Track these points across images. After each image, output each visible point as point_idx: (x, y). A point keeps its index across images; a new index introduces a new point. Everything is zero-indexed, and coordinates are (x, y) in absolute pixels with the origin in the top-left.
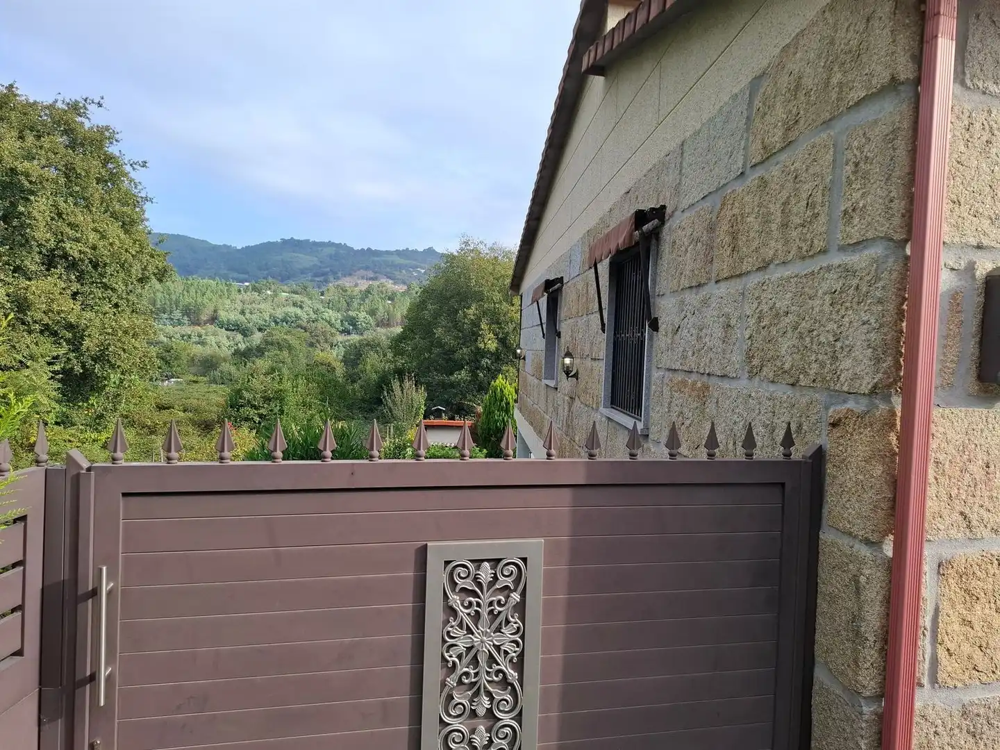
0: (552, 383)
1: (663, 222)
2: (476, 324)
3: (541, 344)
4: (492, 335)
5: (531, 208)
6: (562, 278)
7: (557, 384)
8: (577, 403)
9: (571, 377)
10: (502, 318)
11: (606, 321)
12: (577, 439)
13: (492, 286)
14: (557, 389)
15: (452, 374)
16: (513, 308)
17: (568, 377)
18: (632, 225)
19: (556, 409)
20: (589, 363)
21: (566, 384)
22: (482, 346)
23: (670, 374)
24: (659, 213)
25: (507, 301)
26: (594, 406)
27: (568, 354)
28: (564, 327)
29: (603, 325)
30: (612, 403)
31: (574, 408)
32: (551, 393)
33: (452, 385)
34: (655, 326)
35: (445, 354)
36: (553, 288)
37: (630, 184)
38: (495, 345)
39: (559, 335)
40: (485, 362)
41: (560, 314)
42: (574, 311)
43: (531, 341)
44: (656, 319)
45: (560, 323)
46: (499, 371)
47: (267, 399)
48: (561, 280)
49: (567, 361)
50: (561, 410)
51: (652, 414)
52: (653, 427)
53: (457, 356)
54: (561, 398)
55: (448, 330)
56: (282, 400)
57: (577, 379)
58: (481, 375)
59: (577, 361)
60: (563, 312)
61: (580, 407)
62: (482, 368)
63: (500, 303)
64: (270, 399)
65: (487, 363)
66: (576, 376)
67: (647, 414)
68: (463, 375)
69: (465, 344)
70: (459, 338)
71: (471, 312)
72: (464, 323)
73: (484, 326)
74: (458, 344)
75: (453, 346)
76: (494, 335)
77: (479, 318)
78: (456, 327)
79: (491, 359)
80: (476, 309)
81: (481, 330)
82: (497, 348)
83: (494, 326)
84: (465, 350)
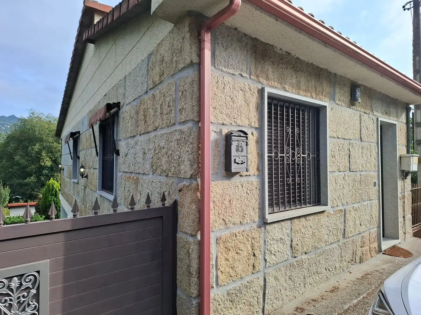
0: (76, 181)
1: (119, 109)
2: (39, 153)
3: (71, 162)
4: (48, 159)
5: (64, 99)
6: (79, 131)
7: (78, 181)
8: (87, 189)
9: (84, 177)
10: (54, 150)
11: (98, 151)
12: (88, 206)
13: (48, 134)
14: (78, 183)
15: (26, 179)
17: (82, 177)
18: (105, 110)
19: (78, 193)
20: (92, 170)
21: (83, 181)
22: (43, 164)
23: (124, 174)
24: (118, 105)
26: (95, 190)
27: (82, 167)
28: (81, 154)
29: (97, 153)
30: (102, 188)
31: (86, 192)
32: (76, 186)
33: (26, 185)
34: (118, 153)
35: (21, 169)
36: (75, 136)
37: (106, 92)
38: (50, 163)
39: (79, 158)
40: (45, 172)
41: (79, 148)
42: (85, 147)
43: (66, 162)
44: (118, 150)
45: (79, 152)
46: (51, 176)
48: (79, 132)
49: (82, 170)
50: (80, 193)
51: (118, 192)
52: (119, 197)
53: (29, 169)
54: (81, 187)
55: (22, 157)
57: (87, 178)
58: (43, 178)
59: (87, 170)
60: (80, 147)
61: (89, 191)
62: (43, 175)
63: (53, 143)
65: (46, 172)
66: (87, 177)
67: (116, 192)
68: (33, 179)
69: (33, 164)
70: (29, 161)
71: (37, 147)
72: (32, 153)
73: (44, 154)
74: (29, 163)
75: (26, 164)
76: (50, 159)
77: (41, 151)
78: (27, 155)
79: (48, 170)
80: (39, 146)
81: (42, 156)
82: (51, 165)
83: (50, 154)
84: (33, 166)
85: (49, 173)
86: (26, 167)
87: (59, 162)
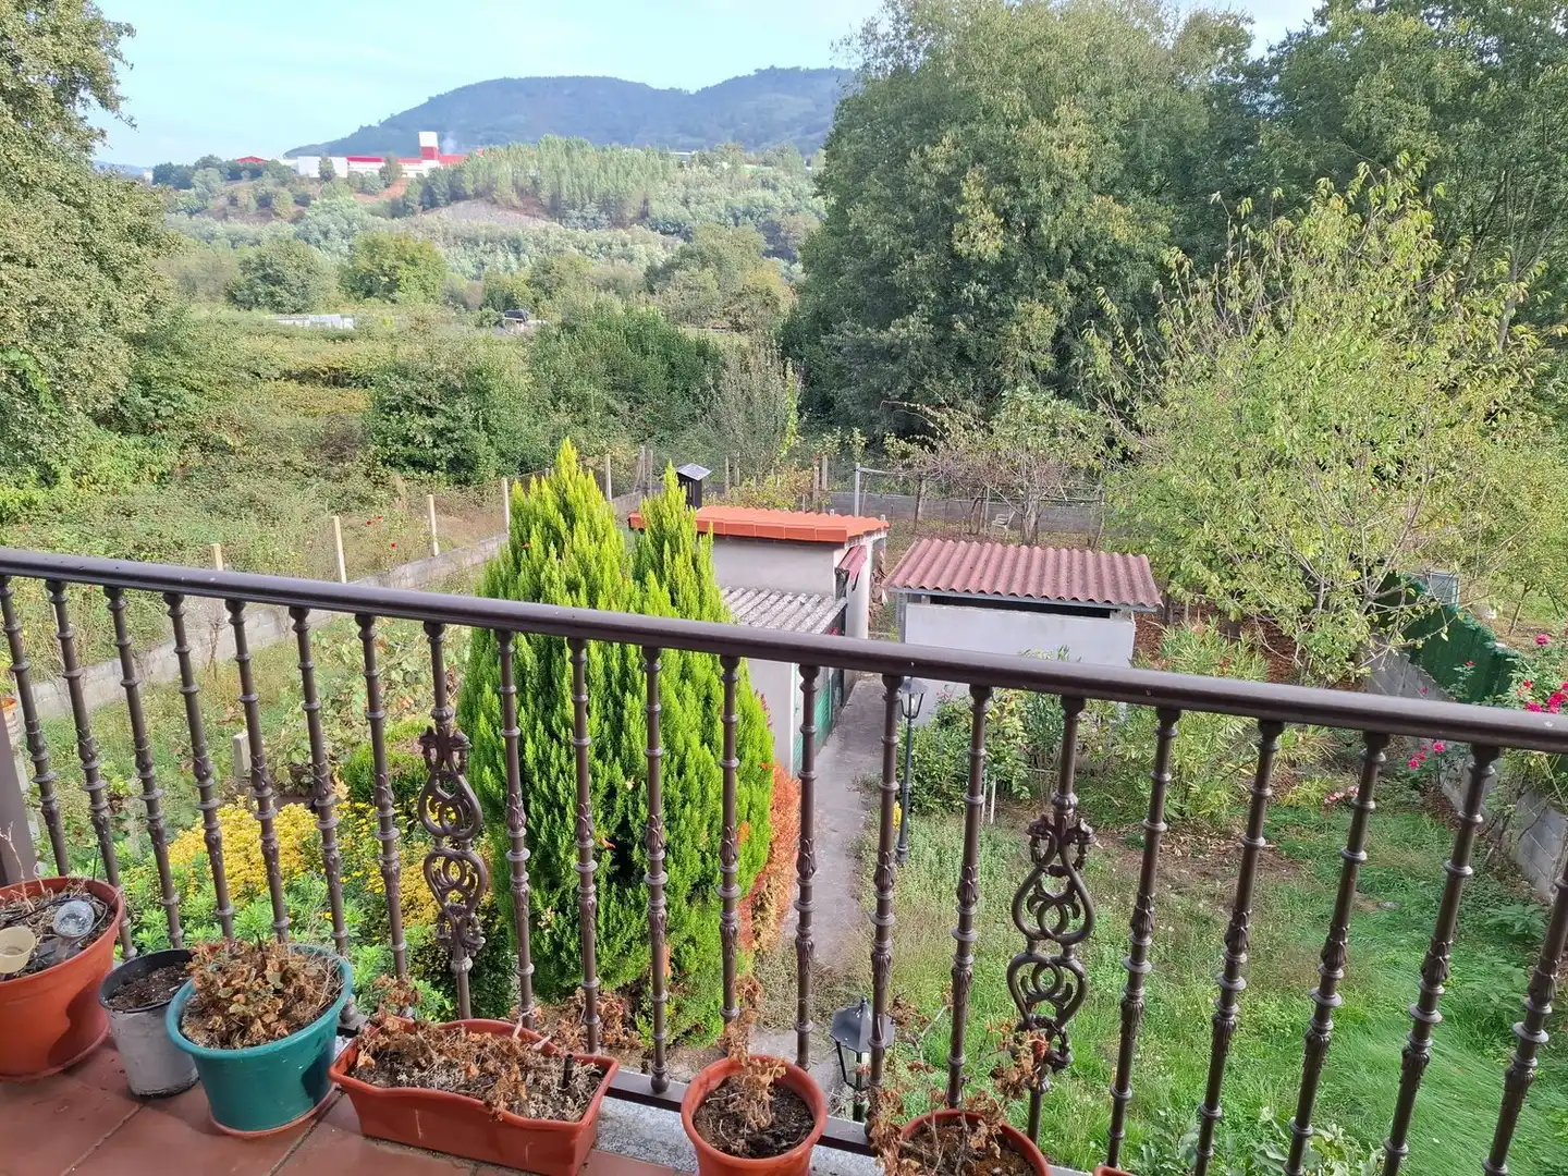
2: (949, 187)
4: (989, 217)
10: (1022, 164)
13: (1004, 72)
15: (884, 326)
16: (1053, 133)
22: (961, 247)
25: (1038, 115)
33: (891, 354)
35: (872, 273)
38: (999, 242)
40: (973, 290)
46: (1006, 314)
47: (450, 392)
53: (900, 276)
55: (885, 205)
56: (481, 392)
58: (960, 326)
62: (960, 307)
63: (1022, 123)
64: (455, 392)
65: (975, 294)
68: (912, 328)
69: (921, 246)
70: (907, 229)
71: (941, 154)
72: (922, 185)
73: (971, 190)
74: (905, 244)
75: (891, 249)
76: (998, 215)
77: (961, 171)
78: (902, 198)
79: (989, 283)
80: (956, 145)
81: (962, 201)
82: (1003, 253)
83: (1000, 190)
84: (921, 260)
85: (991, 297)
86: (888, 264)
87: (1045, 233)
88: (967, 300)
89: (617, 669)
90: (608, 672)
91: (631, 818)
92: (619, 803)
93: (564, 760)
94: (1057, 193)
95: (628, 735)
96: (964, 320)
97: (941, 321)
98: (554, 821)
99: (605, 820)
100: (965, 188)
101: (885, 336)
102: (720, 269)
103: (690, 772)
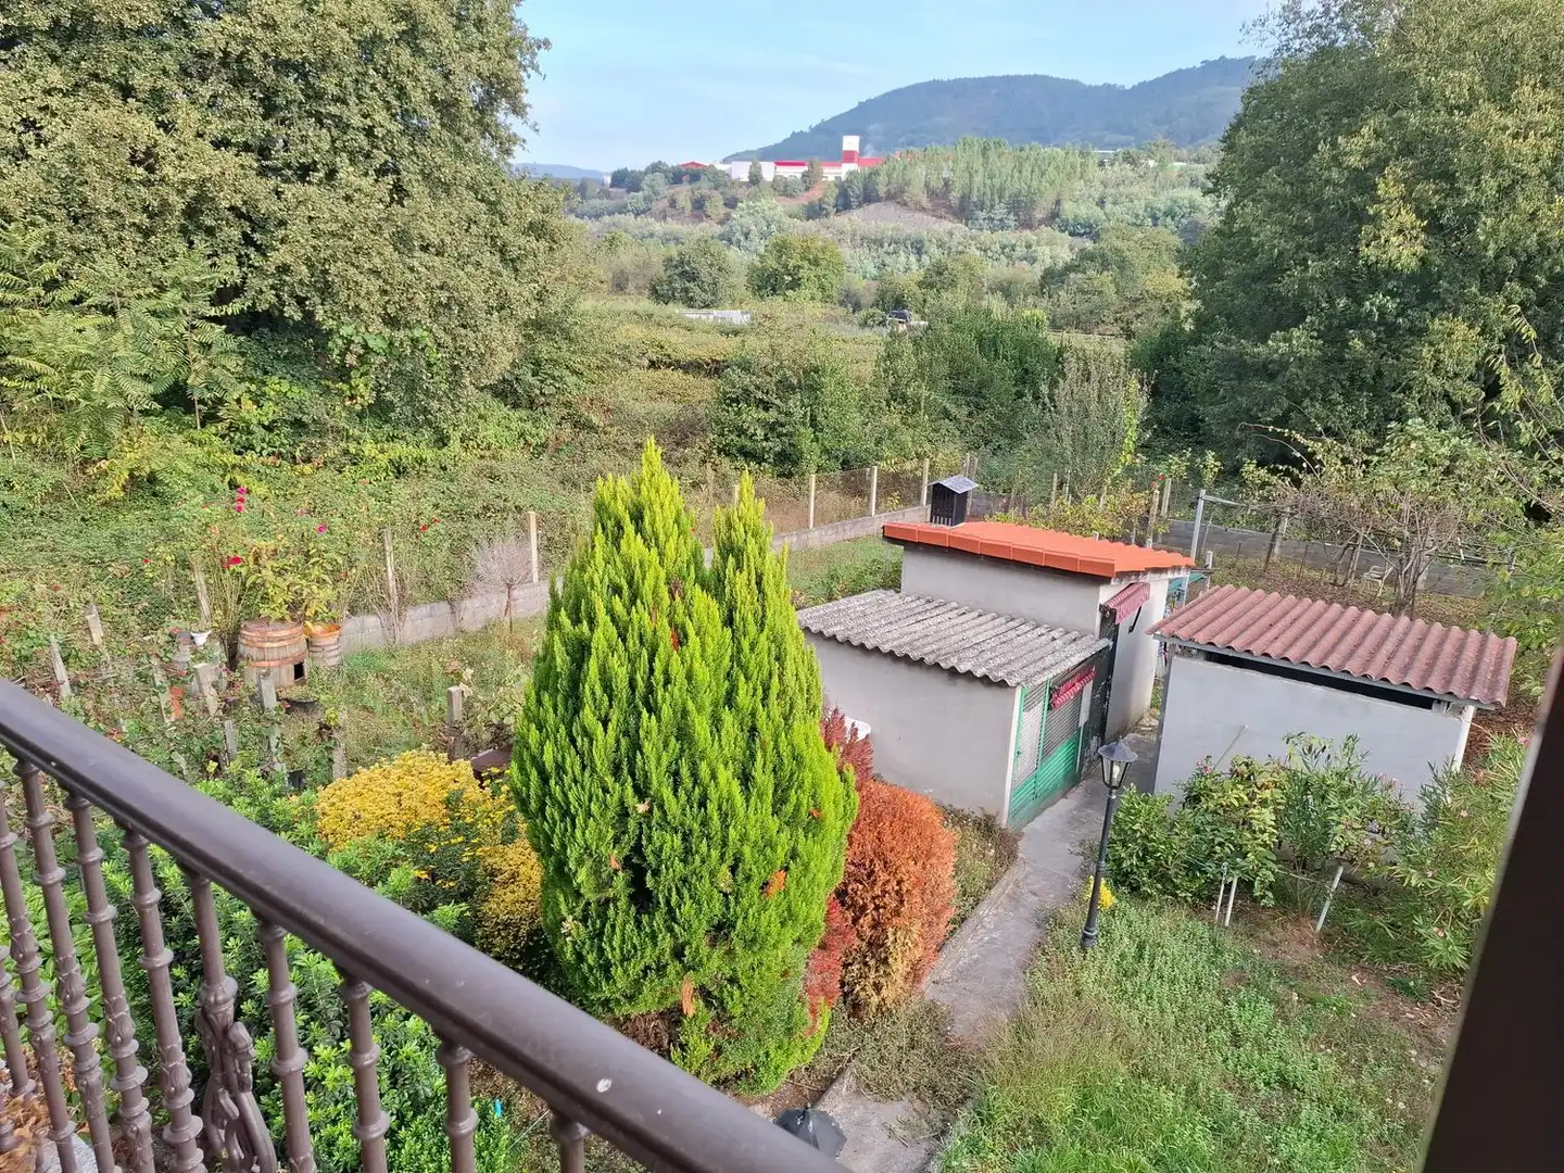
2: (1362, 182)
4: (1408, 218)
10: (1461, 157)
15: (1264, 339)
16: (1509, 121)
22: (1371, 252)
25: (1492, 99)
33: (1263, 371)
35: (1256, 279)
38: (1419, 249)
40: (1378, 302)
46: (1418, 332)
47: (786, 387)
53: (1288, 285)
56: (814, 388)
58: (1358, 344)
62: (1363, 323)
63: (1469, 108)
64: (792, 388)
65: (1381, 308)
68: (1299, 341)
69: (1319, 250)
70: (1300, 229)
71: (1355, 148)
72: (1328, 182)
73: (1387, 187)
74: (1299, 247)
75: (1281, 254)
76: (1420, 216)
77: (1380, 166)
78: (1302, 198)
79: (1401, 295)
80: (1378, 134)
81: (1377, 200)
82: (1423, 261)
83: (1427, 188)
84: (1314, 266)
85: (1401, 313)
86: (1275, 270)
87: (1482, 238)
88: (1370, 313)
89: (640, 684)
90: (632, 684)
91: (644, 843)
92: (632, 824)
93: (577, 769)
94: (1505, 192)
95: (642, 754)
96: (1363, 338)
97: (1334, 335)
98: (566, 830)
99: (616, 840)
100: (1381, 186)
101: (1261, 349)
102: (1121, 273)
103: (712, 807)
